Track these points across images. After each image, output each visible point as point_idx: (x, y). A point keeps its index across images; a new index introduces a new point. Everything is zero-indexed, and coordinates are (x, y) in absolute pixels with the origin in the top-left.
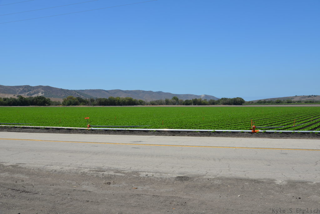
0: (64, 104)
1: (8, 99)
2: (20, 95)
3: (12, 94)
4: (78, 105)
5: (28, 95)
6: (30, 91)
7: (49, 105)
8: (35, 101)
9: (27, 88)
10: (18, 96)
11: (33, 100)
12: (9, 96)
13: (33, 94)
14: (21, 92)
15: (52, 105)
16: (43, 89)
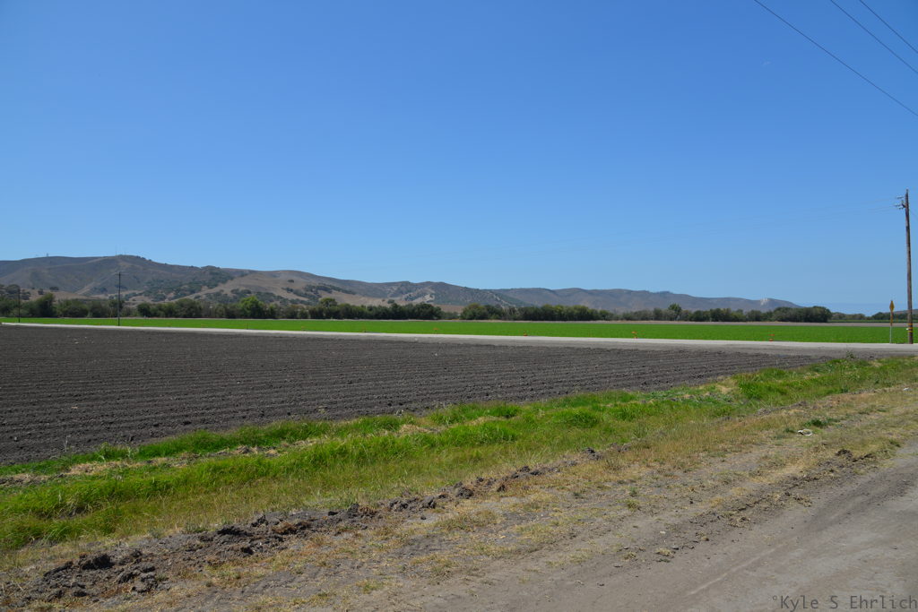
0: (463, 318)
1: (375, 307)
2: (393, 299)
3: (380, 297)
4: (487, 319)
5: (406, 299)
6: (410, 291)
7: (439, 318)
8: (416, 311)
9: (405, 287)
10: (389, 302)
11: (413, 311)
12: (376, 302)
13: (416, 298)
14: (395, 295)
15: (445, 318)
16: (432, 289)
